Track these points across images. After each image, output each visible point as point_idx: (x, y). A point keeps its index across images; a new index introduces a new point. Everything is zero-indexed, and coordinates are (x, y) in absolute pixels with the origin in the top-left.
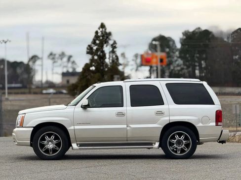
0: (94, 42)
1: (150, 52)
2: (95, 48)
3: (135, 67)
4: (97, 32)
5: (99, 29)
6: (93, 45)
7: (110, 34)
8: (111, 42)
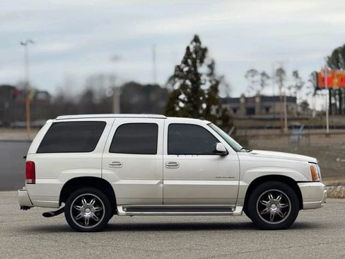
0: (185, 62)
1: (330, 69)
2: (186, 69)
3: (312, 90)
4: (188, 48)
5: (192, 43)
6: (183, 65)
7: (205, 50)
8: (207, 61)
